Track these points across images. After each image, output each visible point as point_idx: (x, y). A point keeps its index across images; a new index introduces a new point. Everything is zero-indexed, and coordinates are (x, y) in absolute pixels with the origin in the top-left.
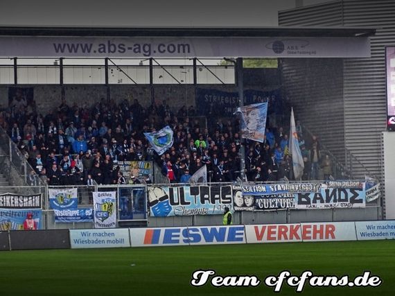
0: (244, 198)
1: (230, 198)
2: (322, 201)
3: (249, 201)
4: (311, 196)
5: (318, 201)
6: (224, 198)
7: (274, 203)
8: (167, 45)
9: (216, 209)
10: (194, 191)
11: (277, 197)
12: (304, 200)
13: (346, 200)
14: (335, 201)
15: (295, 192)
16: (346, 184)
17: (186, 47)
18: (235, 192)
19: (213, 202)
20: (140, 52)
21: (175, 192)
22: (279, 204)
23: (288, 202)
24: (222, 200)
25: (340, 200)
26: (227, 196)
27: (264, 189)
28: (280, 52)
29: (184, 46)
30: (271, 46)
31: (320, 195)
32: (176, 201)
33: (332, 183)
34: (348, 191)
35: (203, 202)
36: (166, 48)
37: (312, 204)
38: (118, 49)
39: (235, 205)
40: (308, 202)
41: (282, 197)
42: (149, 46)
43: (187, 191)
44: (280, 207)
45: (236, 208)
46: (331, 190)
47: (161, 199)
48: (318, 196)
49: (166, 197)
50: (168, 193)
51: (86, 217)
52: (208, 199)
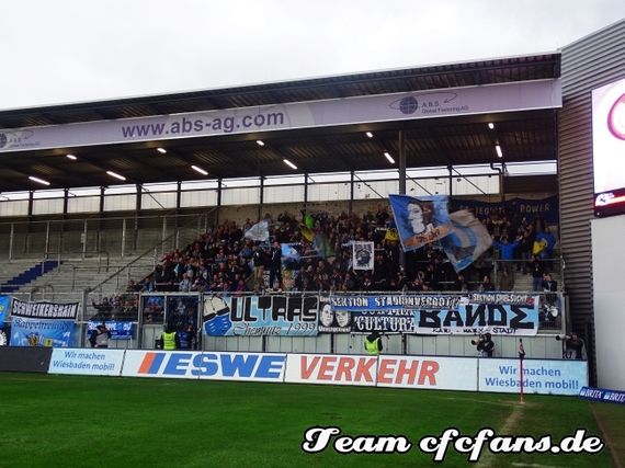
0: (334, 314)
1: (315, 314)
2: (460, 324)
3: (344, 319)
4: (442, 315)
5: (453, 323)
6: (306, 313)
7: (381, 323)
8: (253, 117)
9: (293, 329)
10: (264, 304)
11: (386, 315)
12: (429, 320)
13: (503, 322)
14: (482, 323)
15: (414, 307)
16: (502, 298)
17: (279, 117)
18: (322, 304)
19: (291, 319)
20: (220, 128)
21: (239, 304)
22: (388, 325)
23: (402, 322)
24: (303, 316)
25: (492, 322)
26: (310, 311)
27: (365, 302)
28: (411, 112)
29: (275, 116)
30: (397, 105)
31: (457, 313)
32: (238, 316)
33: (477, 297)
34: (507, 308)
35: (275, 318)
36: (252, 121)
37: (442, 327)
38: (194, 127)
39: (320, 323)
40: (436, 325)
41: (394, 315)
42: (232, 120)
43: (255, 302)
44: (390, 330)
45: (321, 329)
46: (475, 307)
47: (220, 312)
48: (453, 315)
49: (227, 310)
50: (230, 305)
51: (124, 333)
52: (283, 314)
